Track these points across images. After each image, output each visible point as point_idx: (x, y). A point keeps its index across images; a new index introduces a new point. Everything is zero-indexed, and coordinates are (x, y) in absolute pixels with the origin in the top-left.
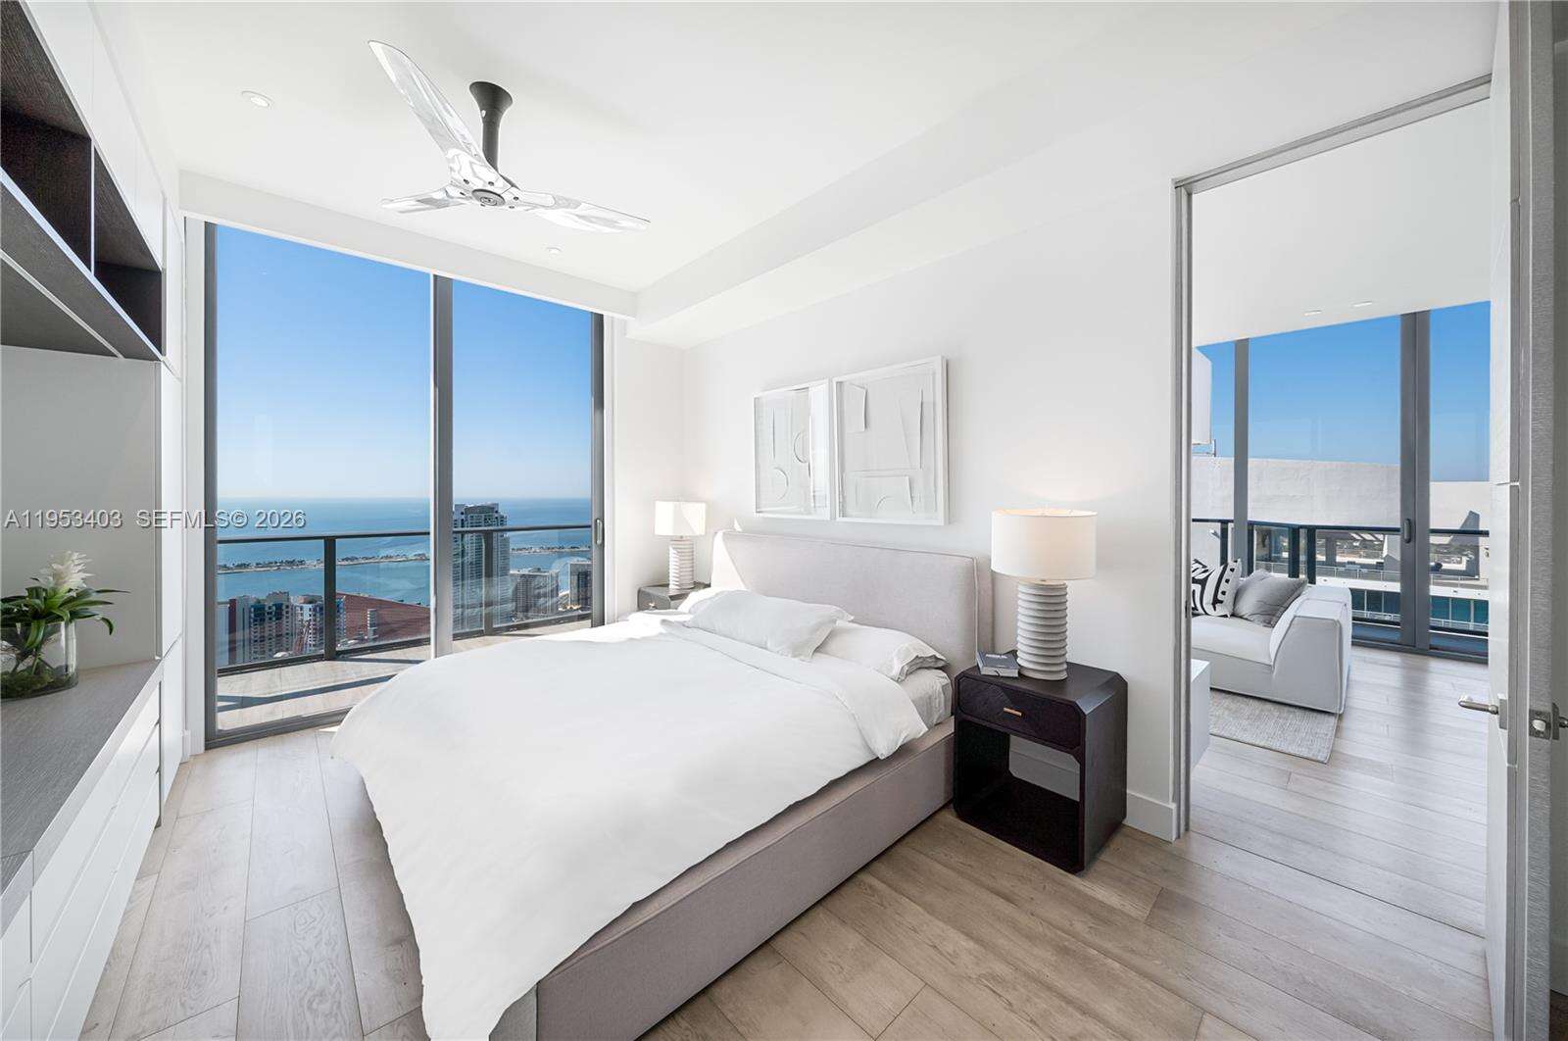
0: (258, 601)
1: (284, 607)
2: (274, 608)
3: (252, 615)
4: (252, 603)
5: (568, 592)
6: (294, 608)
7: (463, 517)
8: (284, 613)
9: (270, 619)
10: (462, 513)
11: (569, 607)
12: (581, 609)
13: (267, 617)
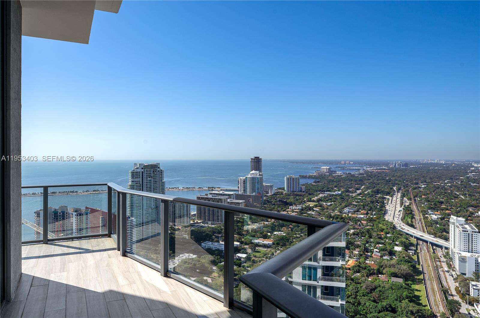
0: (56, 210)
1: (65, 214)
2: (61, 213)
3: (53, 216)
4: (53, 210)
5: (196, 213)
6: (69, 214)
7: (143, 170)
8: (65, 216)
9: (60, 218)
10: (142, 168)
11: (196, 221)
12: (203, 223)
13: (59, 217)
